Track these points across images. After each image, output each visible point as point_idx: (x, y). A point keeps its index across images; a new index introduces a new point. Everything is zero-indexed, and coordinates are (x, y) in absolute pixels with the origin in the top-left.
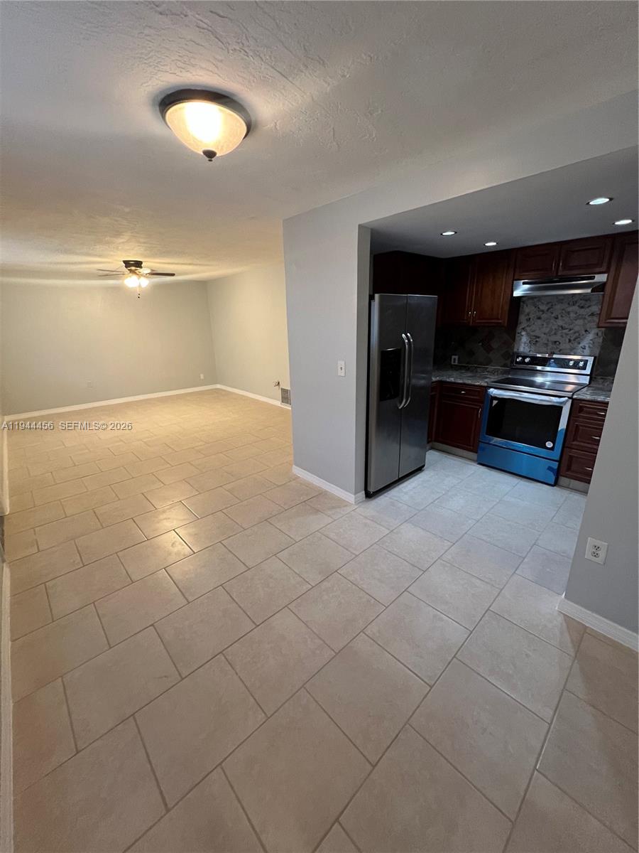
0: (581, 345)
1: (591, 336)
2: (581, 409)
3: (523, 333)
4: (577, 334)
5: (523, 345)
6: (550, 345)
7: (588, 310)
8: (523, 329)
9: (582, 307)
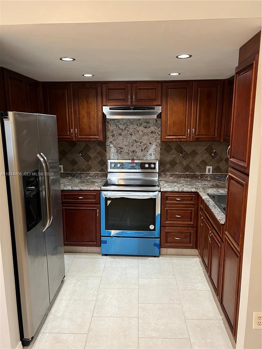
0: (149, 153)
1: (153, 147)
2: (167, 198)
3: (111, 145)
4: (145, 145)
5: (112, 154)
6: (131, 154)
7: (149, 129)
8: (111, 142)
9: (145, 127)
